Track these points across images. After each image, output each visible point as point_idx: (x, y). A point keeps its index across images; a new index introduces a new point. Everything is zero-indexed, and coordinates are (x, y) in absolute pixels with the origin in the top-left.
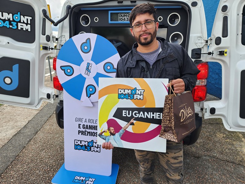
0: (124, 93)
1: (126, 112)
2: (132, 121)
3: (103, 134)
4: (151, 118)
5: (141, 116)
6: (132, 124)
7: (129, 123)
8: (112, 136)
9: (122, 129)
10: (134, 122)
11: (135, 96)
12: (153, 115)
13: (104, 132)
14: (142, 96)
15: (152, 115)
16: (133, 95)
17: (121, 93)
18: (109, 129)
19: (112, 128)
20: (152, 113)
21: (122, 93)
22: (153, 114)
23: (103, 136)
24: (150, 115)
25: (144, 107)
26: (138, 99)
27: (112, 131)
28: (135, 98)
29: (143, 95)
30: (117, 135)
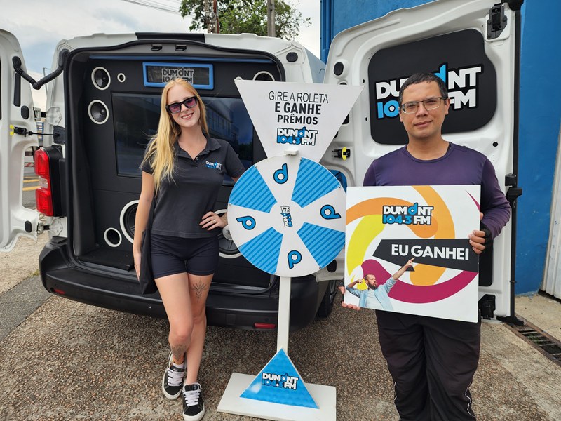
0: (393, 213)
1: (398, 248)
2: (410, 263)
3: (355, 287)
4: (448, 257)
5: (428, 255)
6: (410, 269)
7: (404, 268)
8: (371, 290)
9: (391, 278)
10: (414, 265)
11: (415, 217)
12: (451, 253)
13: (357, 282)
14: (428, 218)
15: (448, 253)
16: (411, 217)
17: (388, 213)
18: (366, 278)
19: (371, 277)
20: (448, 249)
21: (390, 214)
22: (451, 250)
23: (355, 289)
24: (445, 253)
25: (433, 238)
26: (422, 223)
27: (372, 282)
28: (415, 222)
29: (430, 216)
30: (381, 288)
